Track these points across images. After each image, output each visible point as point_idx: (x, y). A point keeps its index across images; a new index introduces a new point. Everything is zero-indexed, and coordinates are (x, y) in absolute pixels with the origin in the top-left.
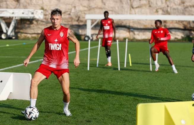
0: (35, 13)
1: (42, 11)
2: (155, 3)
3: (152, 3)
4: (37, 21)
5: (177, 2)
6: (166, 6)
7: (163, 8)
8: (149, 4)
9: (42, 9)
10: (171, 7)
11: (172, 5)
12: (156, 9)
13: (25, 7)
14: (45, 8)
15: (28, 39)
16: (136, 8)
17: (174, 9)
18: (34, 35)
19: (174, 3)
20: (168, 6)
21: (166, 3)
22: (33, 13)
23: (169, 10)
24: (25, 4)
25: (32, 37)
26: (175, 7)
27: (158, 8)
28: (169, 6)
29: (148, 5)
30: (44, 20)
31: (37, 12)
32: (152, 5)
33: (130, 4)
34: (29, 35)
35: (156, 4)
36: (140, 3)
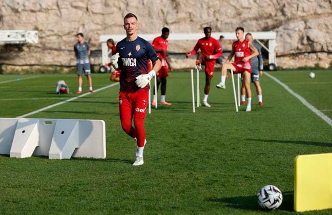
0: (26, 35)
1: (37, 32)
2: (198, 16)
3: (194, 15)
4: (29, 46)
5: (230, 13)
6: (215, 19)
7: (211, 22)
8: (190, 17)
9: (36, 29)
10: (222, 21)
11: (223, 18)
12: (200, 24)
13: (11, 27)
14: (40, 27)
15: (17, 73)
16: (172, 23)
17: (226, 23)
18: (25, 68)
19: (226, 15)
20: (217, 20)
21: (214, 15)
22: (23, 36)
23: (219, 25)
24: (11, 22)
25: (23, 70)
26: (227, 20)
27: (203, 22)
28: (219, 19)
29: (189, 20)
30: (40, 45)
31: (29, 33)
32: (194, 19)
33: (162, 18)
34: (18, 68)
35: (201, 17)
36: (177, 16)
